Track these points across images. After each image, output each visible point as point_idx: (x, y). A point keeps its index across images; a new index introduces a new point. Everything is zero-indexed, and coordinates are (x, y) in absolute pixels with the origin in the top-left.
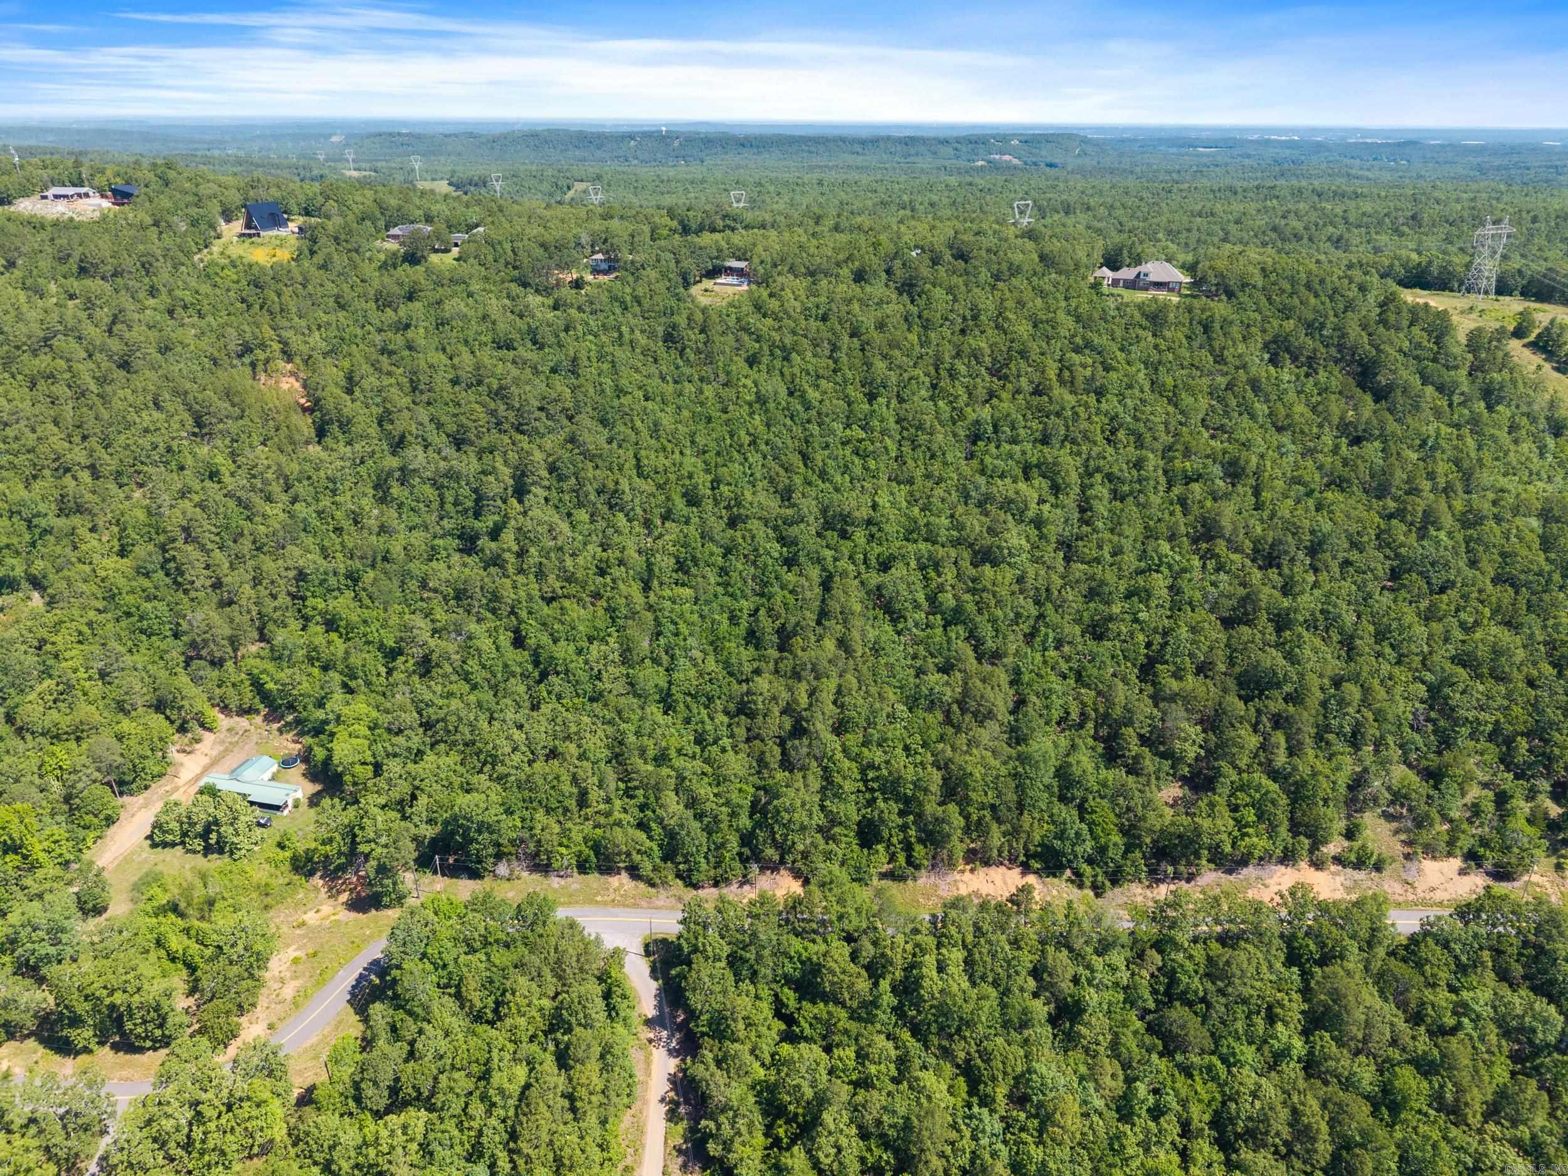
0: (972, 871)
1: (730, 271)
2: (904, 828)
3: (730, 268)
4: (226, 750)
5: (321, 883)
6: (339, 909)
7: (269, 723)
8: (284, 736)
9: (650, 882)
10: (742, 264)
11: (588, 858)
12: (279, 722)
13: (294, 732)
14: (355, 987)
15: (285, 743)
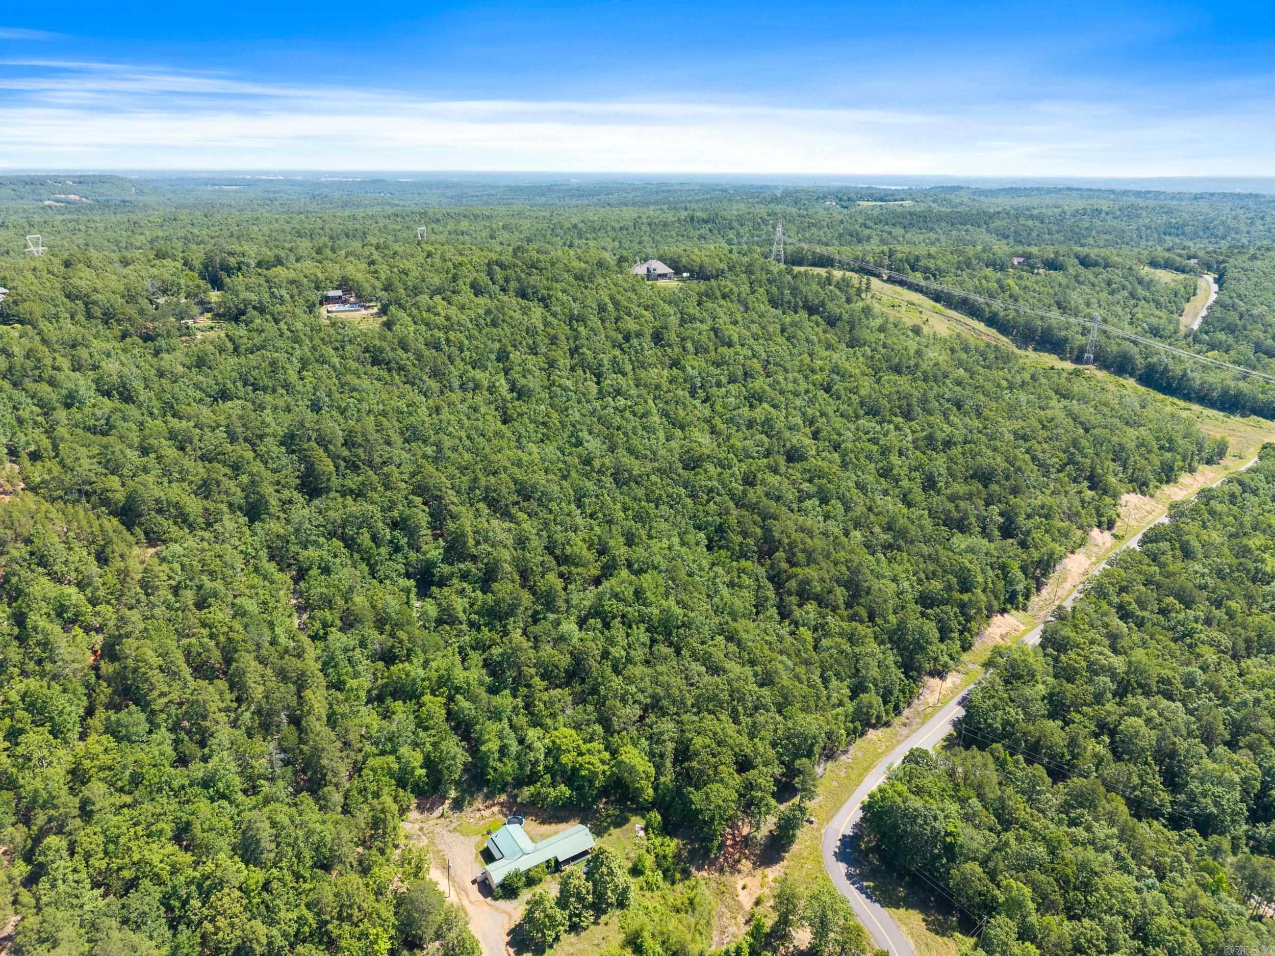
0: (988, 625)
5: (705, 874)
6: (759, 872)
7: (431, 810)
8: (468, 810)
9: (887, 724)
10: (339, 293)
11: (855, 727)
12: (443, 803)
13: (480, 800)
14: (868, 897)
15: (478, 815)
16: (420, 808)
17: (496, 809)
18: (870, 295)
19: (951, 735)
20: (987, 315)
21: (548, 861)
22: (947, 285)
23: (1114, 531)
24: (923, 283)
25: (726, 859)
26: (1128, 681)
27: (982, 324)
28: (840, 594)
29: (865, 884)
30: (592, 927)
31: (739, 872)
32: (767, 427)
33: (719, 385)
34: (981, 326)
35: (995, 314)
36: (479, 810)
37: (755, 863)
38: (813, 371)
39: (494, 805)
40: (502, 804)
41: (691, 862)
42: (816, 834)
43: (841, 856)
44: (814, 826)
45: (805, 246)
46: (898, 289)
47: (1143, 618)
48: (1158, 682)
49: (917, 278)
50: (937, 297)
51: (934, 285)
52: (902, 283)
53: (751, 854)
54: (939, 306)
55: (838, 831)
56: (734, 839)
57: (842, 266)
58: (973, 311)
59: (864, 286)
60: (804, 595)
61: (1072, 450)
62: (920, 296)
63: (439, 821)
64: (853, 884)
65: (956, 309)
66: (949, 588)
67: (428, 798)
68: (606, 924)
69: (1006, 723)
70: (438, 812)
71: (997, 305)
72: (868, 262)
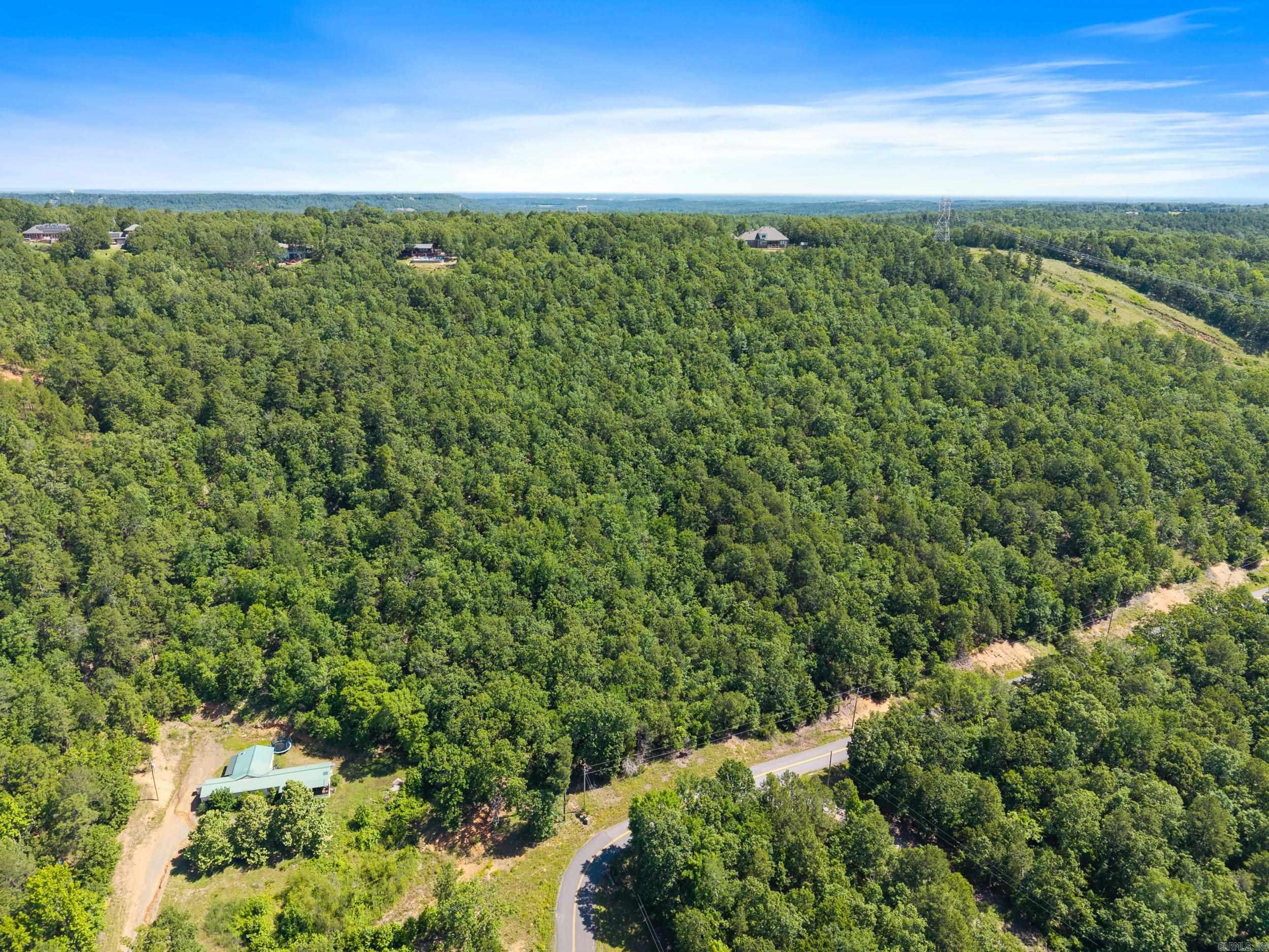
0: (981, 651)
1: (419, 252)
2: (926, 632)
3: (417, 250)
4: (184, 757)
5: (432, 847)
6: (486, 861)
7: (214, 717)
8: (247, 724)
9: (761, 736)
10: (430, 246)
11: (704, 729)
12: (228, 713)
13: (262, 717)
14: (587, 922)
15: (254, 731)
16: (206, 714)
17: (274, 730)
18: (1040, 278)
19: (842, 766)
20: (1210, 310)
21: (269, 790)
22: (1161, 273)
23: (1254, 572)
24: (1127, 269)
25: (462, 838)
26: (1111, 745)
27: (1201, 321)
28: (774, 579)
29: (594, 906)
30: (264, 868)
31: (468, 855)
32: (800, 398)
33: (768, 349)
34: (1199, 324)
35: (1220, 309)
36: (256, 727)
37: (487, 851)
38: (895, 344)
39: (272, 725)
40: (281, 726)
41: (424, 831)
42: (582, 837)
43: (590, 869)
44: (587, 828)
45: (981, 225)
46: (1091, 275)
47: (1208, 675)
48: (1161, 755)
49: (1125, 265)
50: (1143, 286)
51: (1143, 270)
52: (1097, 269)
53: (492, 839)
54: (1141, 296)
55: (611, 840)
56: (484, 819)
57: (1025, 247)
58: (1191, 305)
59: (1033, 267)
60: (731, 575)
61: (1221, 461)
62: (1120, 284)
63: (215, 730)
64: (579, 903)
65: (1167, 302)
66: (927, 595)
67: (215, 704)
68: (281, 869)
69: (893, 760)
70: (218, 721)
71: (1228, 301)
72: (1057, 244)
